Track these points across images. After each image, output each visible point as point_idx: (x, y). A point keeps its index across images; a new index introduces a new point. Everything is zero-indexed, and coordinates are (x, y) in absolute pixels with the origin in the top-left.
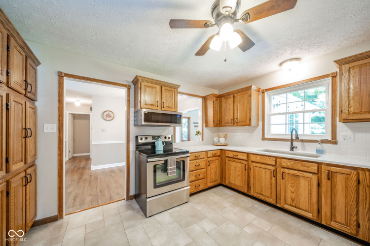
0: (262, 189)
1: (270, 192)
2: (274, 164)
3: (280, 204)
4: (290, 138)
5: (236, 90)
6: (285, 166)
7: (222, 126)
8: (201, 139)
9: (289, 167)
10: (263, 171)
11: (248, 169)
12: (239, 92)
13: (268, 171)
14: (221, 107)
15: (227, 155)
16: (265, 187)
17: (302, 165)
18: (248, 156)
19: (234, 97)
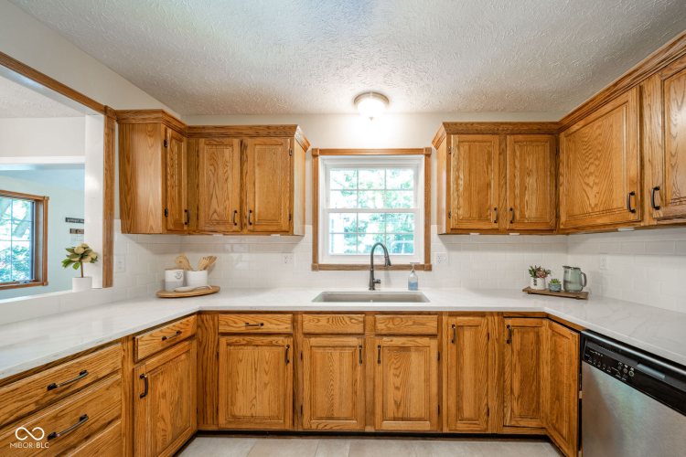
0: (332, 405)
1: (351, 405)
2: (361, 331)
3: (374, 425)
4: (368, 262)
5: (251, 127)
6: (383, 332)
7: (198, 231)
8: (97, 282)
9: (391, 332)
10: (336, 353)
11: (293, 358)
12: (258, 135)
13: (347, 352)
14: (193, 168)
15: (222, 329)
16: (341, 394)
17: (414, 323)
18: (294, 322)
19: (243, 146)
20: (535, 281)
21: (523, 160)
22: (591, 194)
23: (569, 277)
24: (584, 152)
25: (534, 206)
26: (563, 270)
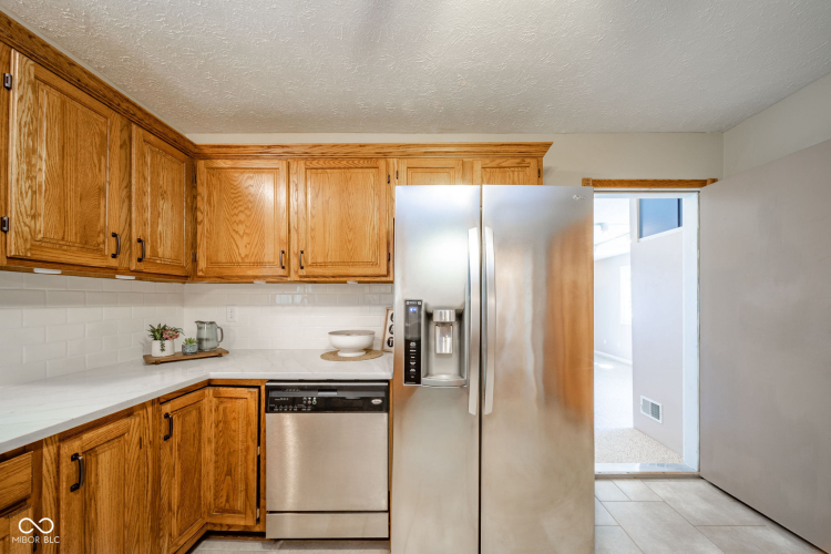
20: (162, 345)
21: (155, 174)
22: (242, 243)
23: (205, 334)
24: (233, 196)
25: (169, 243)
26: (194, 328)
